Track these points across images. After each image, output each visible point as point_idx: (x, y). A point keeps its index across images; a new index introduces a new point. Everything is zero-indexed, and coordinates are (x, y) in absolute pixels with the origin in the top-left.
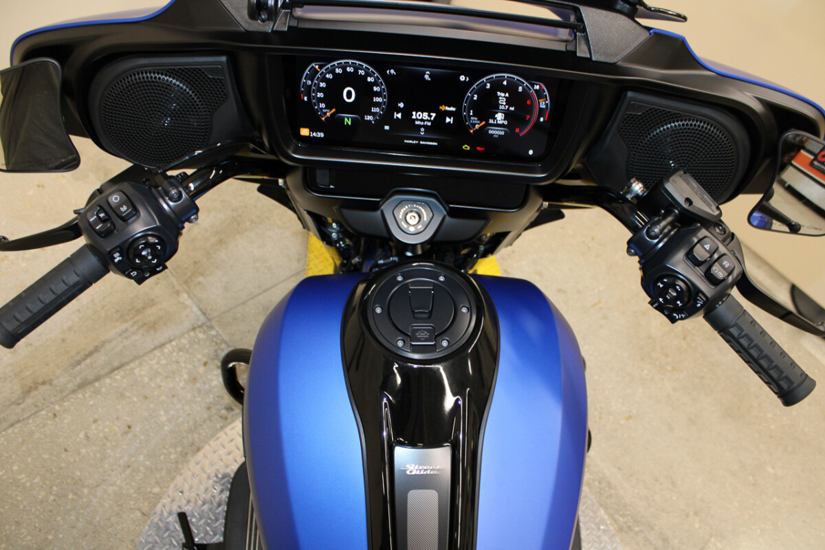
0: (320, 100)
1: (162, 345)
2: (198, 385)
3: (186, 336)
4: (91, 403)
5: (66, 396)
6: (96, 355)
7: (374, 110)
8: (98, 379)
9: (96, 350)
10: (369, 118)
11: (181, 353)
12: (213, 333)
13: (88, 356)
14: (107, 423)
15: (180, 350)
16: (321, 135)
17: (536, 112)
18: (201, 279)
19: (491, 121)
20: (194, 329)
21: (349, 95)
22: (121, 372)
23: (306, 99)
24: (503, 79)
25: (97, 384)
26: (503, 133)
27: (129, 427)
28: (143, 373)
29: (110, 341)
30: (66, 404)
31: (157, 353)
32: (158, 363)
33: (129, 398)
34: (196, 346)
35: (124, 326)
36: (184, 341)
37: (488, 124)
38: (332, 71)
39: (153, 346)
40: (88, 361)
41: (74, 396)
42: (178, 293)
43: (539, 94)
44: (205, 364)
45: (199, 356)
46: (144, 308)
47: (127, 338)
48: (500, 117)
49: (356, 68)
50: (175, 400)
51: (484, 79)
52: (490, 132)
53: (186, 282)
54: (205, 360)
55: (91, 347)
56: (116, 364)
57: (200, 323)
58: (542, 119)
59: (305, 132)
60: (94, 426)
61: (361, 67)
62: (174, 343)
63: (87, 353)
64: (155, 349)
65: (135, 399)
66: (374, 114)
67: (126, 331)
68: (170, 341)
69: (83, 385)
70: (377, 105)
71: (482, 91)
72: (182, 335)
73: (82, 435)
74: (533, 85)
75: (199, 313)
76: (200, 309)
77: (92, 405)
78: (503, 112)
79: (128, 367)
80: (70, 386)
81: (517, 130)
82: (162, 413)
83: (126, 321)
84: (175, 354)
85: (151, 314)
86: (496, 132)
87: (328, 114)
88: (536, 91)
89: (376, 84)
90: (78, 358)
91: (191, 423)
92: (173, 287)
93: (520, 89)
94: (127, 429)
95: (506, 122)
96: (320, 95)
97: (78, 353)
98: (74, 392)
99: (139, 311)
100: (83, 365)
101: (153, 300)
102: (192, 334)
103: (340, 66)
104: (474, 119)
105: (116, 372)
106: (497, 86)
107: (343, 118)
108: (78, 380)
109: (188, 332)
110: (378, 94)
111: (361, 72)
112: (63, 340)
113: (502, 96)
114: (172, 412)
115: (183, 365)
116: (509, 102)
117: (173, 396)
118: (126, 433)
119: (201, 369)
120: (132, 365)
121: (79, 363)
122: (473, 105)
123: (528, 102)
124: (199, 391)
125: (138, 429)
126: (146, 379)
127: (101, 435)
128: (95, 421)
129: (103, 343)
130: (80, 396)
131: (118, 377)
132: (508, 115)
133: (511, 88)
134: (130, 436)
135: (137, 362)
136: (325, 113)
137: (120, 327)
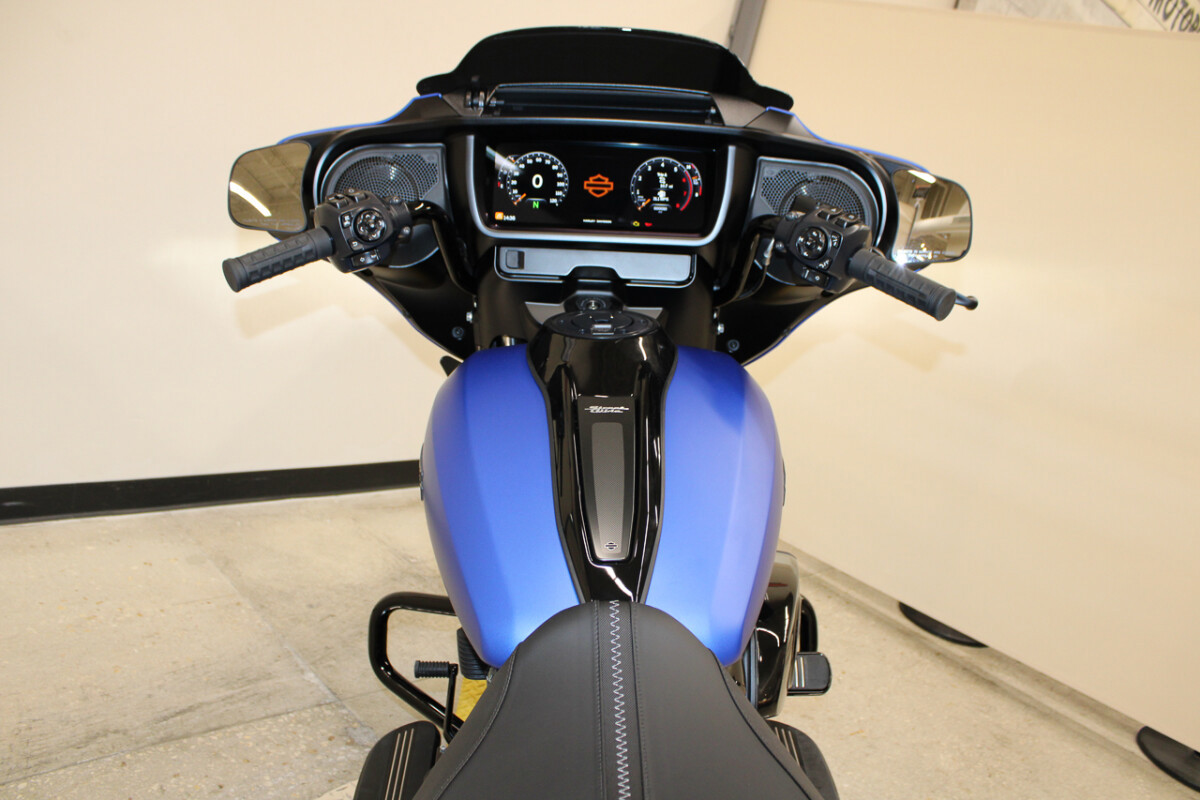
0: (514, 187)
1: (276, 715)
2: (319, 757)
3: (309, 710)
4: (175, 757)
5: (142, 747)
6: (188, 714)
7: (558, 193)
8: (187, 736)
9: (191, 709)
10: (553, 201)
11: (300, 726)
12: (344, 711)
13: (177, 714)
14: (192, 779)
15: (299, 722)
16: (513, 218)
17: (691, 189)
18: (333, 663)
19: (655, 199)
20: (319, 705)
21: (537, 182)
22: (220, 734)
23: (502, 186)
24: (661, 162)
25: (185, 741)
26: (665, 209)
27: (221, 787)
28: (247, 737)
29: (209, 704)
30: (141, 754)
31: (269, 722)
32: (269, 730)
33: (226, 758)
34: (321, 721)
35: (230, 692)
36: (305, 715)
37: (652, 202)
38: (525, 162)
39: (264, 715)
40: (178, 718)
41: (153, 748)
42: (302, 671)
43: (691, 172)
44: (330, 739)
45: (324, 731)
46: (257, 680)
47: (231, 704)
48: (662, 195)
49: (544, 159)
50: (286, 768)
51: (646, 163)
52: (655, 209)
53: (314, 663)
54: (330, 735)
55: (184, 706)
56: (213, 725)
57: (328, 701)
58: (697, 195)
59: (499, 216)
60: (173, 780)
61: (547, 158)
62: (292, 715)
63: (177, 711)
64: (267, 717)
65: (233, 761)
66: (558, 197)
67: (232, 696)
68: (287, 713)
69: (168, 739)
70: (560, 189)
71: (644, 172)
72: (304, 709)
73: (156, 787)
74: (685, 166)
75: (327, 692)
76: (330, 689)
77: (175, 760)
78: (664, 189)
79: (229, 730)
80: (150, 738)
81: (678, 206)
82: (267, 778)
83: (233, 688)
84: (292, 725)
85: (266, 686)
86: (661, 209)
87: (520, 199)
88: (689, 170)
89: (559, 171)
90: (166, 713)
91: (305, 792)
92: (297, 666)
93: (676, 169)
94: (218, 788)
95: (667, 199)
96: (514, 182)
97: (166, 710)
98: (153, 744)
99: (250, 682)
100: (171, 721)
101: (270, 674)
102: (316, 709)
103: (531, 157)
104: (641, 198)
105: (212, 733)
106: (657, 168)
107: (532, 202)
108: (162, 734)
109: (312, 707)
110: (561, 180)
111: (548, 162)
112: (150, 696)
113: (662, 177)
114: (280, 779)
115: (301, 736)
116: (668, 181)
117: (284, 764)
118: (215, 792)
119: (325, 743)
120: (235, 728)
121: (165, 719)
122: (639, 185)
123: (684, 180)
124: (320, 763)
125: (232, 790)
126: (251, 744)
127: (182, 790)
128: (176, 776)
129: (200, 705)
130: (161, 749)
131: (215, 738)
132: (668, 193)
133: (668, 169)
134: (220, 795)
135: (241, 727)
136: (517, 198)
137: (224, 693)
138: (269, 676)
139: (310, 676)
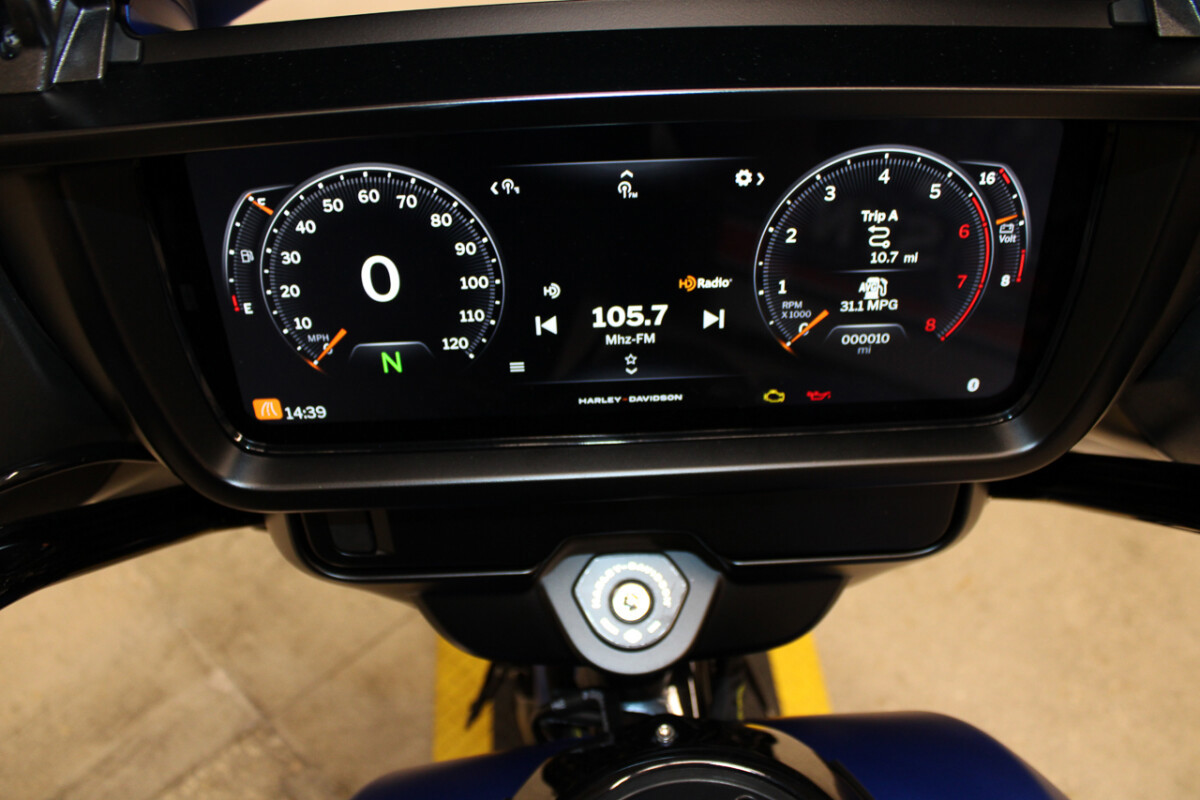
0: (295, 308)
1: (177, 782)
3: (225, 755)
7: (468, 317)
10: (459, 343)
11: (215, 793)
12: (276, 742)
15: (214, 786)
16: (319, 412)
17: (987, 259)
18: (249, 638)
19: (847, 306)
20: (238, 738)
23: (247, 308)
24: (876, 163)
26: (883, 339)
34: (244, 774)
35: (104, 750)
36: (221, 767)
37: (838, 318)
38: (314, 211)
39: (161, 785)
42: (206, 671)
43: (997, 198)
46: (142, 709)
47: (110, 775)
48: (873, 289)
49: (389, 193)
51: (816, 174)
52: (847, 340)
53: (222, 648)
57: (250, 726)
58: (1006, 281)
59: (267, 409)
61: (401, 184)
62: (202, 774)
64: (166, 789)
66: (470, 330)
67: (107, 761)
68: (193, 769)
70: (475, 299)
71: (809, 213)
72: (216, 755)
74: (975, 175)
75: (247, 704)
76: (249, 697)
78: (882, 270)
81: (931, 324)
83: (110, 738)
85: (157, 719)
86: (865, 337)
87: (327, 348)
88: (985, 189)
89: (458, 232)
92: (198, 659)
93: (936, 191)
95: (893, 305)
96: (291, 291)
99: (132, 717)
101: (160, 690)
102: (236, 750)
103: (334, 189)
104: (793, 307)
106: (861, 189)
107: (378, 352)
109: (228, 746)
110: (472, 266)
111: (409, 201)
113: (878, 223)
116: (900, 237)
122: (789, 262)
123: (963, 232)
132: (899, 281)
133: (905, 192)
136: (319, 345)
137: (98, 752)
138: (157, 696)
139: (221, 680)
